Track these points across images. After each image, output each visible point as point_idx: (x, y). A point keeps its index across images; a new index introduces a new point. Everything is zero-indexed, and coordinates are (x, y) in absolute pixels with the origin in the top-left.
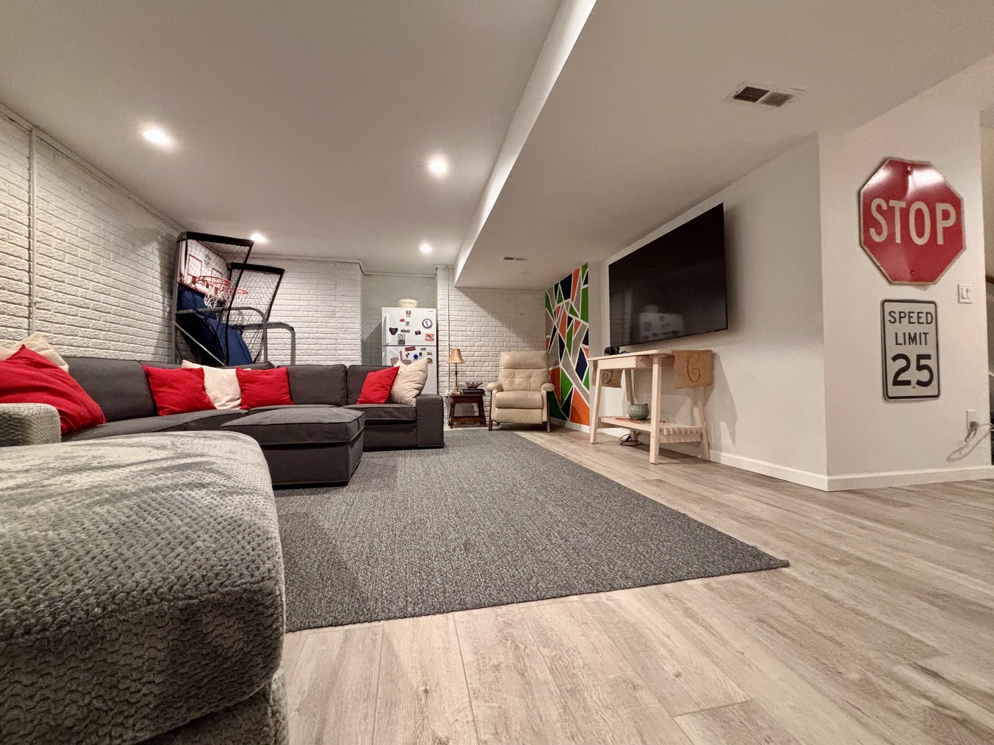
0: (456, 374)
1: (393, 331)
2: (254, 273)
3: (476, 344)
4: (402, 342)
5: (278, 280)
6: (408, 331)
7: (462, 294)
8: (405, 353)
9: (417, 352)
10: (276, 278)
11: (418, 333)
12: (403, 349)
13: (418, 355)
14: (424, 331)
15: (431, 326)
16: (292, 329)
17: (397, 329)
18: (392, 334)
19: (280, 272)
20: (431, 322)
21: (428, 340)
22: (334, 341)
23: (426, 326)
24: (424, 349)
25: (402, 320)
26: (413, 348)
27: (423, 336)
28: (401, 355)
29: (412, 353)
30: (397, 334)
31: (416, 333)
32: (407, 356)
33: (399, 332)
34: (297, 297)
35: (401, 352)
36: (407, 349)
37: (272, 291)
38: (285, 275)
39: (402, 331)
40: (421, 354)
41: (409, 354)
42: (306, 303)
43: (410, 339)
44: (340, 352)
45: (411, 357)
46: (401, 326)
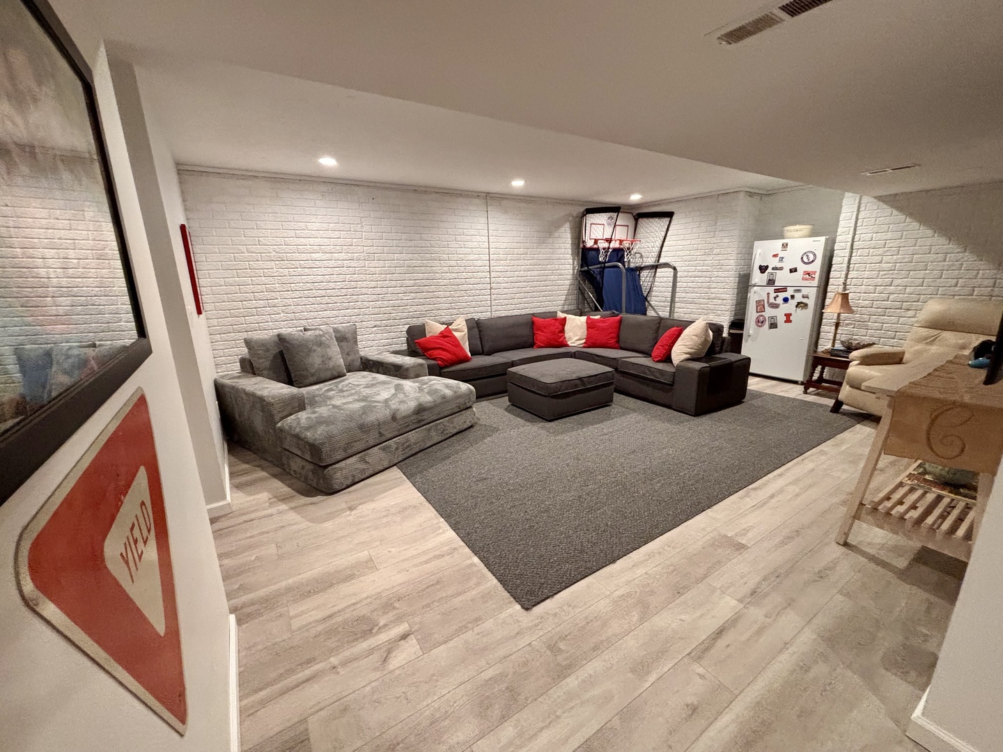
0: (837, 325)
1: (763, 269)
2: (651, 220)
3: (896, 282)
4: (771, 282)
5: (668, 223)
6: (781, 269)
7: (885, 206)
8: (773, 295)
9: (787, 295)
10: (666, 220)
11: (793, 270)
12: (771, 289)
13: (790, 298)
14: (802, 268)
15: (813, 261)
16: (675, 269)
17: (767, 267)
18: (762, 272)
19: (670, 215)
20: (815, 255)
21: (806, 279)
22: (708, 279)
23: (806, 260)
24: (799, 291)
25: (775, 256)
26: (784, 289)
27: (799, 274)
28: (768, 297)
29: (782, 295)
30: (767, 272)
31: (791, 271)
32: (775, 298)
33: (769, 270)
34: (682, 237)
35: (768, 294)
36: (777, 291)
37: (663, 234)
38: (674, 217)
39: (773, 269)
40: (793, 297)
41: (778, 296)
42: (689, 242)
43: (782, 279)
44: (713, 290)
45: (780, 301)
46: (772, 263)
